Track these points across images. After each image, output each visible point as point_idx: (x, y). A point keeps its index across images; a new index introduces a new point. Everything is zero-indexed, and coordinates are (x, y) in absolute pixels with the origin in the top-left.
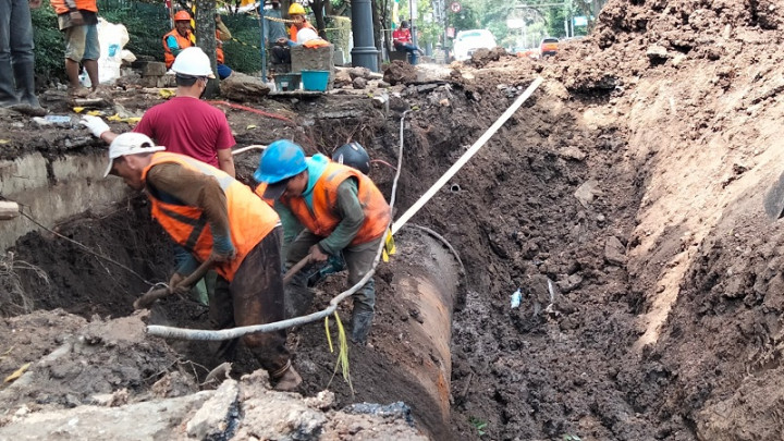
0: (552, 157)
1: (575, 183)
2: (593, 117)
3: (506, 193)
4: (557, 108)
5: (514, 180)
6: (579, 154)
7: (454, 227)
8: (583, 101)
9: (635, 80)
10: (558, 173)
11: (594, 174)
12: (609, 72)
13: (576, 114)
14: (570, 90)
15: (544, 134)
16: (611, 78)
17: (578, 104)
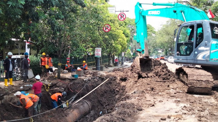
0: (114, 90)
1: (116, 95)
2: (123, 84)
3: (106, 95)
4: (118, 81)
5: (107, 93)
6: (118, 90)
7: (93, 100)
8: (122, 81)
9: (130, 78)
10: (115, 93)
11: (120, 94)
12: (126, 77)
13: (120, 83)
14: (120, 79)
15: (116, 85)
16: (127, 78)
17: (121, 81)
